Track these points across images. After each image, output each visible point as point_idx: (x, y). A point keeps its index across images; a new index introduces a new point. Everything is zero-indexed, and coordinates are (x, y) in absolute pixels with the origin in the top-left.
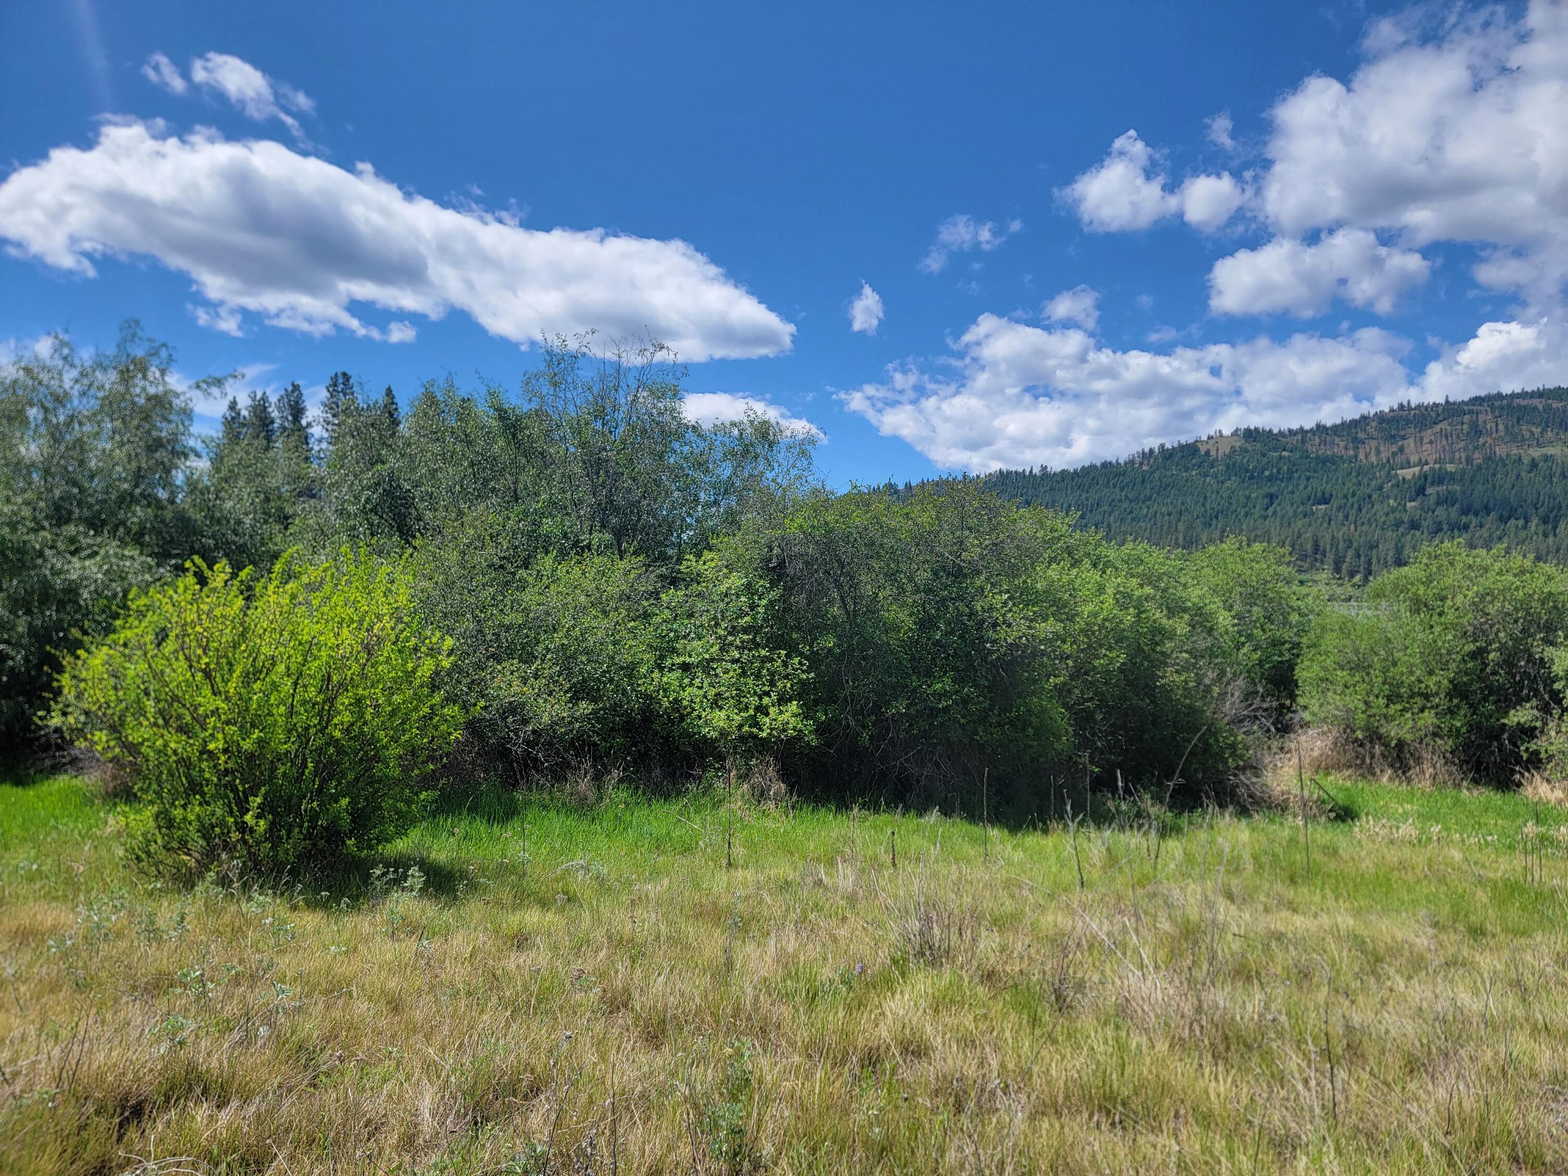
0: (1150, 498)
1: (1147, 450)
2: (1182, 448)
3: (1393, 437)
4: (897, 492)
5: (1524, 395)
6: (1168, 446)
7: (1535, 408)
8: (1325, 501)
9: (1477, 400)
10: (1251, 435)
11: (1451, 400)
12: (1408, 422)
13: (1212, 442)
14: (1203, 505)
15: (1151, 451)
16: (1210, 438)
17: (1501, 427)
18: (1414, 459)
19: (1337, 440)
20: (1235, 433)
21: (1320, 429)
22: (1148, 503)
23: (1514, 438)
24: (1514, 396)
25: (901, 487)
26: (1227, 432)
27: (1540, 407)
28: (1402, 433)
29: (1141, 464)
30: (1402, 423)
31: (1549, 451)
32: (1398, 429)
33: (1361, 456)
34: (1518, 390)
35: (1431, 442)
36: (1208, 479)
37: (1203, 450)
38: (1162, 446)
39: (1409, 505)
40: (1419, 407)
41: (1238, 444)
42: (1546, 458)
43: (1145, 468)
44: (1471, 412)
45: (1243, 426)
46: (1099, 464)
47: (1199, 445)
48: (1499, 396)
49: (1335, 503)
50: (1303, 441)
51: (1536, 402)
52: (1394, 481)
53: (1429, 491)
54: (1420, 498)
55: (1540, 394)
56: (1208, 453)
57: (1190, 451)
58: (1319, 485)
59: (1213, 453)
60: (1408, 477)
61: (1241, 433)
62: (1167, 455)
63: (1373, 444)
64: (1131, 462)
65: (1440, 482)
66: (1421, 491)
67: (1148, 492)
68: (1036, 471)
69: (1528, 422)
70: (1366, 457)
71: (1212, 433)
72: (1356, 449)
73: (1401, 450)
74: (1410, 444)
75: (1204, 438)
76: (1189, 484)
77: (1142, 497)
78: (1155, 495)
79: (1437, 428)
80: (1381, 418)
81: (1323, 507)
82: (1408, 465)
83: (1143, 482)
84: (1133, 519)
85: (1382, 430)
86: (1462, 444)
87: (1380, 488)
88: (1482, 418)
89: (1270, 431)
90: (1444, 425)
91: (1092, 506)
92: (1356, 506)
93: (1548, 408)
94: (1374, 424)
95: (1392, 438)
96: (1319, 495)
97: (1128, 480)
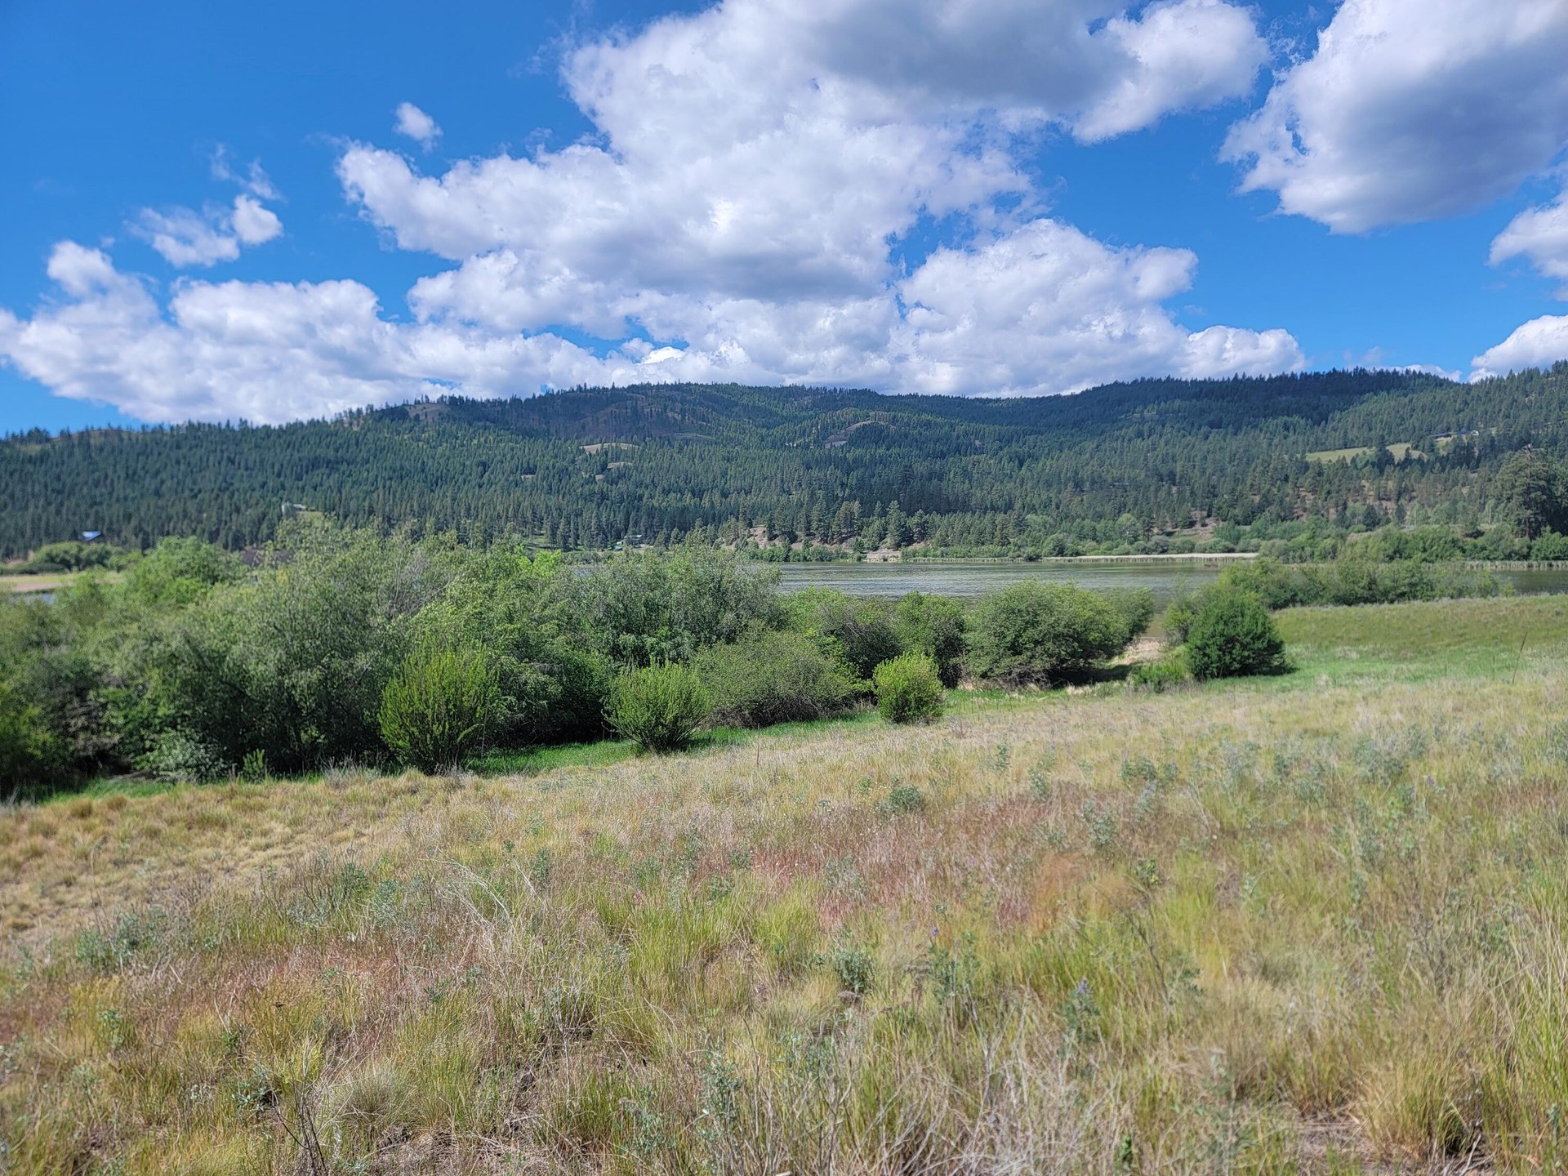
0: (367, 462)
1: (354, 410)
2: (392, 411)
4: (48, 440)
5: (666, 387)
6: (377, 408)
7: (675, 399)
8: (531, 471)
10: (456, 402)
11: (616, 386)
12: (586, 403)
13: (419, 407)
15: (359, 411)
16: (417, 403)
17: (654, 413)
18: (595, 436)
19: (531, 413)
20: (441, 401)
23: (665, 423)
24: (659, 387)
25: (54, 433)
26: (433, 399)
27: (678, 398)
28: (582, 412)
29: (350, 424)
30: (581, 403)
31: (689, 436)
32: (578, 408)
33: (553, 431)
34: (662, 383)
35: (605, 422)
36: (421, 444)
37: (412, 414)
38: (370, 406)
39: (597, 477)
40: (594, 390)
41: (445, 411)
42: (687, 442)
43: (355, 429)
44: (632, 398)
45: (448, 395)
46: (305, 422)
47: (407, 408)
48: (648, 387)
49: (540, 473)
51: (675, 394)
52: (583, 456)
53: (610, 466)
54: (605, 471)
55: (677, 387)
56: (417, 417)
57: (399, 413)
58: (524, 456)
59: (422, 417)
60: (594, 452)
61: (447, 400)
62: (376, 416)
63: (561, 419)
64: (339, 422)
65: (617, 459)
66: (605, 466)
67: (364, 454)
68: (235, 425)
69: (672, 411)
70: (557, 431)
71: (419, 398)
72: (549, 424)
73: (585, 427)
74: (590, 423)
75: (412, 402)
76: (403, 448)
77: (359, 460)
78: (371, 458)
79: (609, 410)
81: (530, 476)
82: (592, 442)
83: (357, 444)
84: (354, 483)
85: (566, 408)
86: (627, 426)
87: (573, 461)
88: (639, 403)
90: (612, 408)
91: (307, 467)
92: (557, 477)
93: (683, 399)
94: (559, 402)
95: (575, 416)
96: (525, 465)
97: (342, 441)
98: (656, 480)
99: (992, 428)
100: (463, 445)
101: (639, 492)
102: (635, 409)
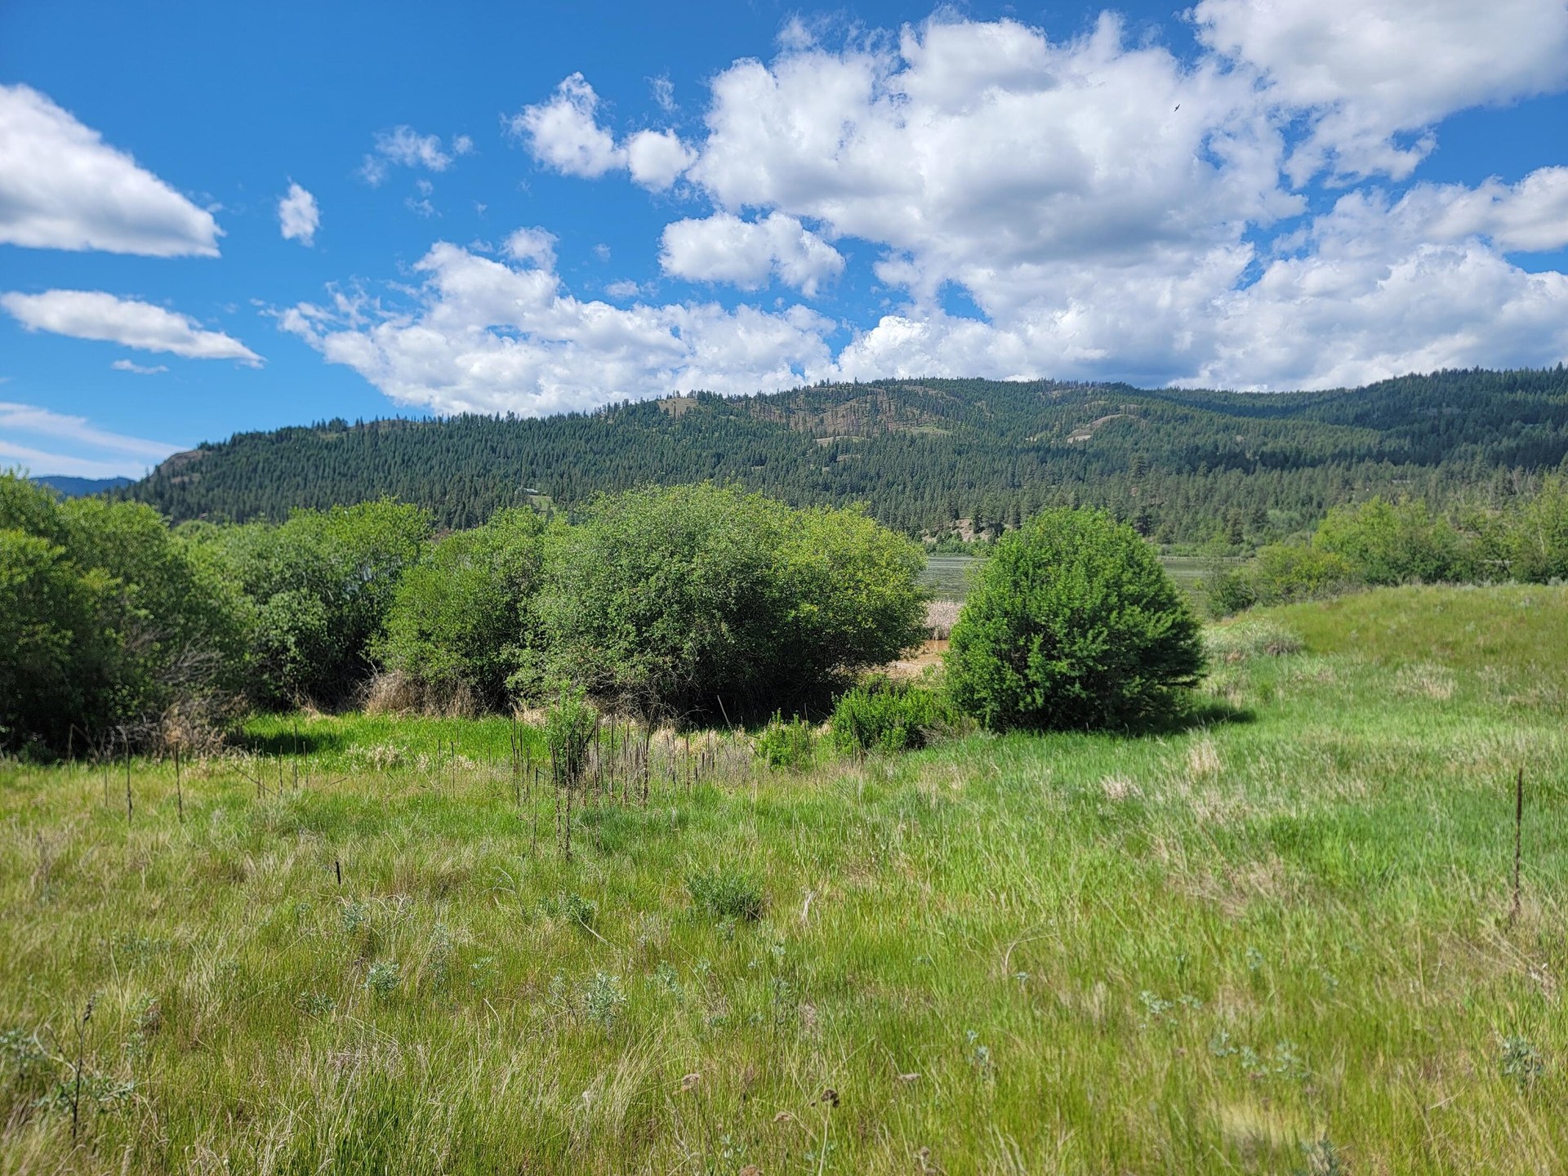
0: (613, 451)
1: (612, 405)
2: (644, 405)
3: (816, 409)
4: (345, 429)
5: (910, 382)
6: (632, 402)
7: (917, 394)
8: (762, 462)
9: (877, 383)
10: (704, 398)
11: (859, 381)
12: (828, 397)
13: (670, 401)
14: (661, 461)
15: (616, 405)
16: (669, 397)
17: (893, 408)
18: (830, 430)
19: (774, 408)
20: (691, 395)
21: (761, 397)
22: (611, 456)
23: (902, 418)
24: (903, 382)
25: (351, 424)
26: (684, 393)
27: (921, 393)
28: (823, 406)
29: (607, 417)
30: (823, 398)
31: (925, 430)
32: (820, 402)
33: (792, 424)
34: (906, 378)
35: (843, 416)
36: (667, 437)
37: (662, 408)
38: (626, 401)
39: (824, 469)
40: (835, 385)
41: (693, 406)
42: (923, 436)
43: (610, 422)
44: (872, 393)
45: (697, 390)
46: (566, 415)
47: (659, 403)
48: (893, 381)
49: (769, 465)
50: (747, 408)
51: (918, 388)
52: (814, 448)
53: (840, 458)
54: (833, 463)
55: (921, 382)
56: (667, 412)
57: (650, 409)
58: (758, 447)
59: (671, 412)
60: (825, 445)
61: (695, 395)
62: (631, 411)
63: (802, 414)
64: (598, 415)
65: (847, 451)
66: (833, 458)
67: (611, 445)
68: (503, 416)
69: (911, 405)
70: (796, 424)
71: (671, 393)
72: (788, 417)
73: (822, 421)
74: (828, 416)
75: (664, 397)
76: (649, 440)
77: (606, 450)
78: (618, 449)
79: (848, 405)
80: (807, 391)
81: (759, 468)
82: (824, 435)
83: (607, 435)
84: (596, 471)
85: (809, 403)
86: (865, 420)
87: (804, 454)
88: (880, 398)
89: (720, 396)
90: (853, 403)
91: (558, 456)
92: (784, 468)
93: (926, 394)
94: (802, 397)
95: (815, 411)
96: (757, 457)
97: (593, 433)
98: (881, 473)
99: (1257, 421)
100: (705, 438)
101: (863, 483)
102: (874, 404)
